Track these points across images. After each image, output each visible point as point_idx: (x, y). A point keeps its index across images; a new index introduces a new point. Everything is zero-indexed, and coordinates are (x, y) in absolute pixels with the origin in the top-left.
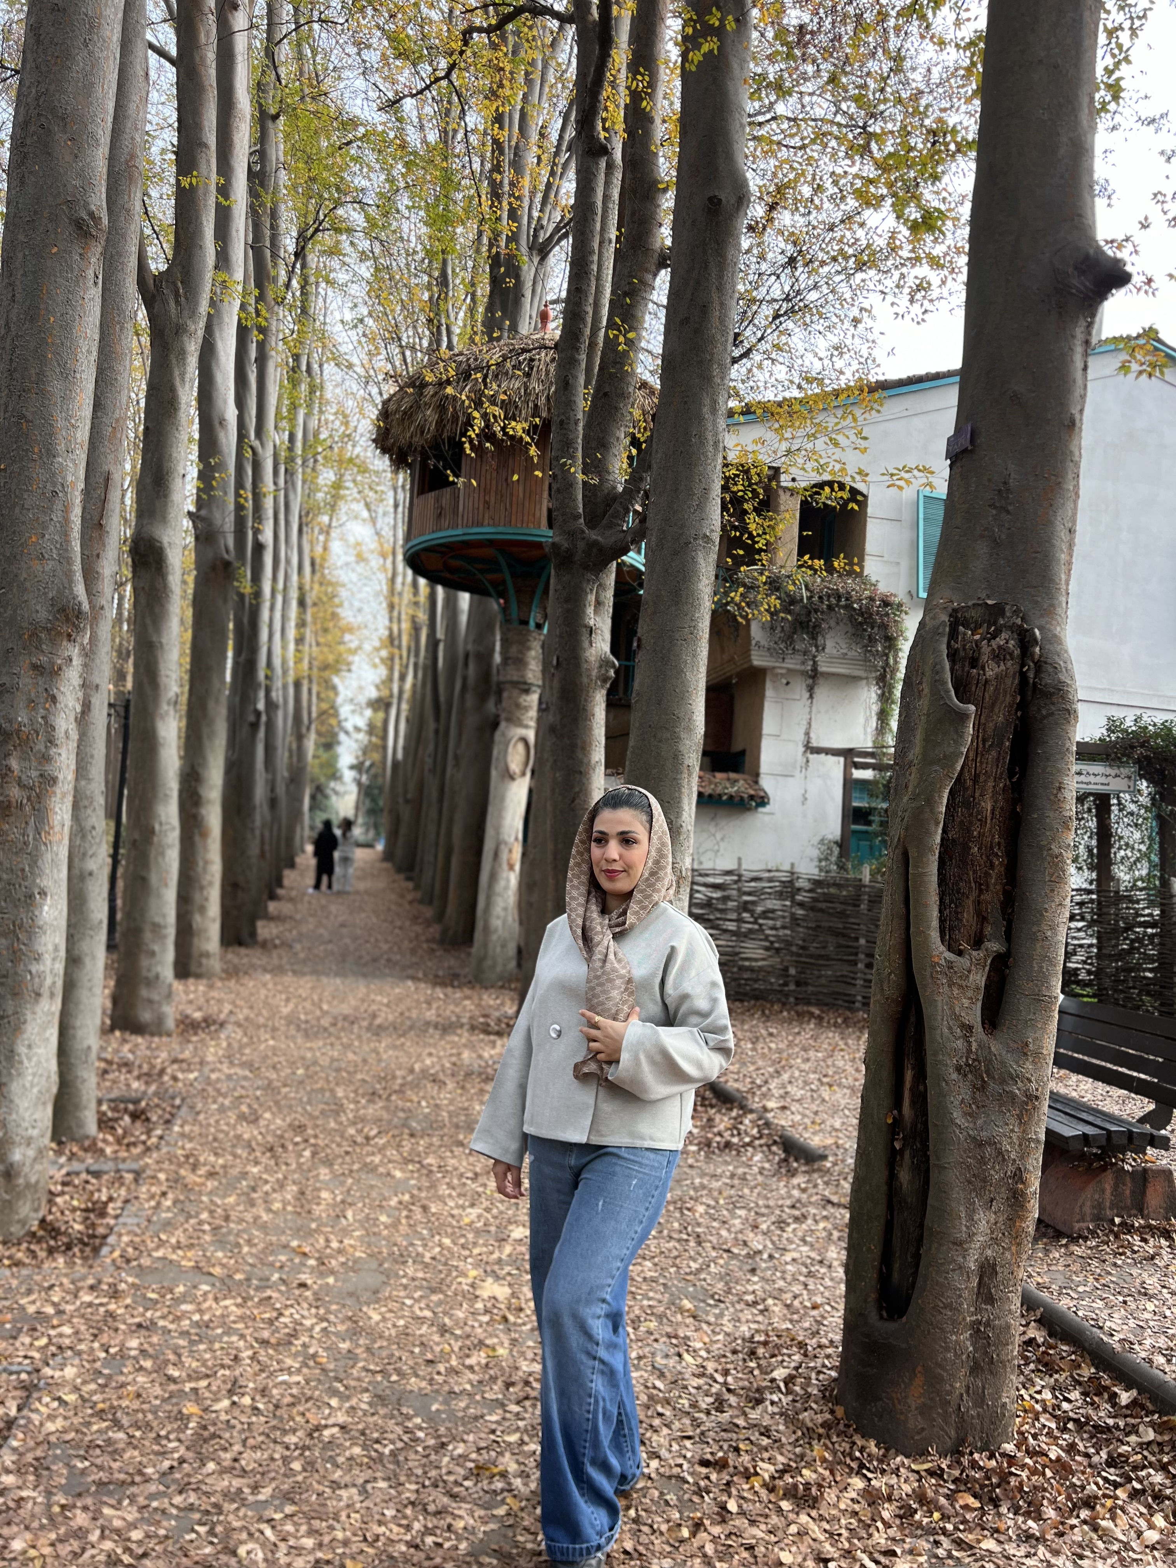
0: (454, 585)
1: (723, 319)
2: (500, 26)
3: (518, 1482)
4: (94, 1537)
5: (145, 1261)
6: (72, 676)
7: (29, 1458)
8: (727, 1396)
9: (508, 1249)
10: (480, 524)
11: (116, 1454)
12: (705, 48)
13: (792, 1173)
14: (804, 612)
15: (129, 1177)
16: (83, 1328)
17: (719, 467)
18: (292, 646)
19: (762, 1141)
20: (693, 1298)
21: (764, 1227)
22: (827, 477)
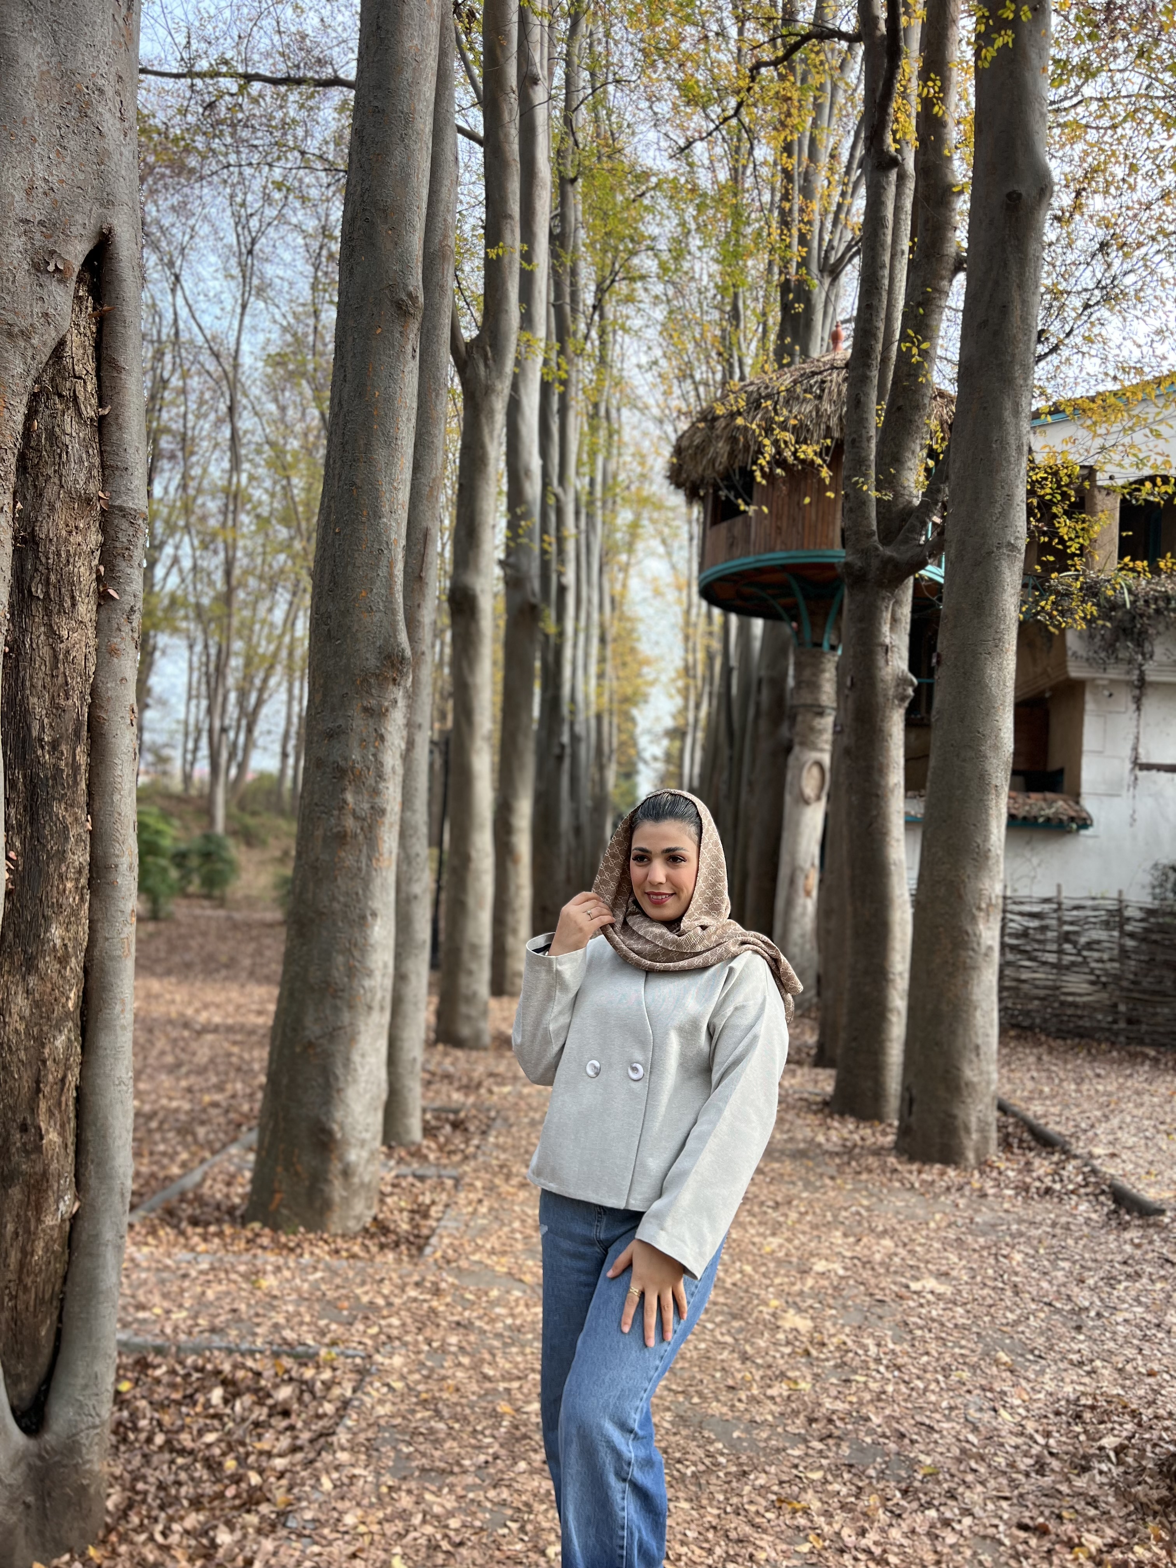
0: (746, 612)
1: (1026, 319)
2: (787, 56)
3: (821, 1521)
4: (417, 1520)
5: (464, 1264)
6: (397, 718)
7: (362, 1437)
8: (1049, 1459)
9: (810, 1282)
10: (772, 550)
11: (437, 1443)
12: (999, 43)
13: (1124, 1226)
14: (1127, 617)
15: (449, 1183)
16: (409, 1321)
17: (1023, 472)
18: (593, 682)
19: (1089, 1190)
20: (1010, 1351)
21: (1091, 1282)
22: (1147, 472)
